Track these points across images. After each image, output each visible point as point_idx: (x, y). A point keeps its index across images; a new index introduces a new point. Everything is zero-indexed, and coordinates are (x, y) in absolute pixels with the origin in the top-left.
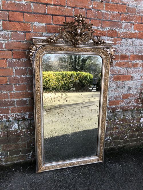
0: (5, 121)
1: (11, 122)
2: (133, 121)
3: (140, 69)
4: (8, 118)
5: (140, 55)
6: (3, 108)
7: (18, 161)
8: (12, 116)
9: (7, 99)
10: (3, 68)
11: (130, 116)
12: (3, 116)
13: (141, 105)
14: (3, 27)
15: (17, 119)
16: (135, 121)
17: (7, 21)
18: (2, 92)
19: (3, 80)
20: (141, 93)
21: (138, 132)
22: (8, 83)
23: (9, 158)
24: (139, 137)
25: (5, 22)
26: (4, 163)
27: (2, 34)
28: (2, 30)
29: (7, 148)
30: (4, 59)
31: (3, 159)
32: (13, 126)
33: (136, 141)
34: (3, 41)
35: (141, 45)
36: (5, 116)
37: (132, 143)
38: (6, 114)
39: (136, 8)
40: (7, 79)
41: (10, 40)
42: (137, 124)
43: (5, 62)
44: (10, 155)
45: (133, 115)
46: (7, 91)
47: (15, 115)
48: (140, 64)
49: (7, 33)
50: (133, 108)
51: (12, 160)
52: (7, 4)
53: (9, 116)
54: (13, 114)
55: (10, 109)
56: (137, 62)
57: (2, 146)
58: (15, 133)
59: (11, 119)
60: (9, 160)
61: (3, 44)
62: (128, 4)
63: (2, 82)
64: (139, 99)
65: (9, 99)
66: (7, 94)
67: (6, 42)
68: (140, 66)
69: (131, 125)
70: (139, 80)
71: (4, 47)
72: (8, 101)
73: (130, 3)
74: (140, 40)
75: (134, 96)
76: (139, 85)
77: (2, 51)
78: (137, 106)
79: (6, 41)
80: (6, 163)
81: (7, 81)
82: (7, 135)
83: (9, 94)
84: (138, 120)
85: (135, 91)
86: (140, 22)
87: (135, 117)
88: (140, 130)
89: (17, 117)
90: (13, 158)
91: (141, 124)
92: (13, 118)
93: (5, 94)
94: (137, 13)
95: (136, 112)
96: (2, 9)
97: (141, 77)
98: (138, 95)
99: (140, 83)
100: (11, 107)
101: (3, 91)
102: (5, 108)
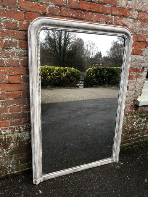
0: (17, 132)
1: (23, 133)
2: (128, 125)
3: (135, 80)
4: (20, 129)
5: (135, 68)
6: (16, 121)
7: (28, 168)
8: (23, 127)
9: (20, 112)
10: (18, 83)
11: (126, 121)
12: (15, 127)
13: (134, 111)
14: (19, 46)
15: (28, 129)
16: (129, 125)
17: (23, 40)
18: (15, 106)
19: (17, 94)
20: (135, 100)
21: (131, 134)
22: (22, 97)
23: (20, 166)
24: (131, 139)
25: (22, 41)
26: (15, 172)
27: (19, 52)
28: (19, 49)
29: (18, 157)
30: (19, 75)
31: (14, 168)
32: (25, 137)
33: (129, 142)
34: (19, 58)
35: (136, 60)
36: (17, 127)
37: (126, 144)
38: (18, 126)
39: (134, 28)
40: (21, 93)
41: (25, 57)
42: (130, 128)
43: (19, 78)
44: (21, 163)
45: (128, 120)
46: (20, 104)
47: (26, 126)
48: (135, 76)
49: (23, 51)
50: (127, 114)
51: (23, 168)
52: (24, 24)
53: (21, 128)
54: (24, 125)
55: (22, 121)
56: (133, 74)
57: (14, 156)
58: (27, 143)
59: (22, 130)
60: (20, 169)
61: (19, 61)
62: (127, 25)
63: (16, 97)
64: (133, 105)
65: (22, 112)
66: (20, 107)
67: (22, 60)
68: (135, 78)
69: (126, 128)
70: (133, 89)
71: (19, 64)
72: (21, 113)
73: (129, 24)
74: (136, 55)
75: (129, 103)
76: (133, 93)
77: (17, 68)
78: (130, 112)
79: (22, 58)
80: (17, 172)
81: (21, 95)
82: (19, 145)
83: (22, 107)
84: (131, 124)
85: (130, 98)
86: (136, 40)
87: (129, 122)
88: (133, 132)
89: (28, 128)
90: (23, 166)
91: (134, 127)
92: (25, 129)
93: (18, 108)
94: (135, 33)
95: (130, 118)
96: (19, 29)
97: (135, 87)
98: (132, 102)
99: (134, 92)
100: (23, 119)
101: (17, 105)
102: (17, 120)
